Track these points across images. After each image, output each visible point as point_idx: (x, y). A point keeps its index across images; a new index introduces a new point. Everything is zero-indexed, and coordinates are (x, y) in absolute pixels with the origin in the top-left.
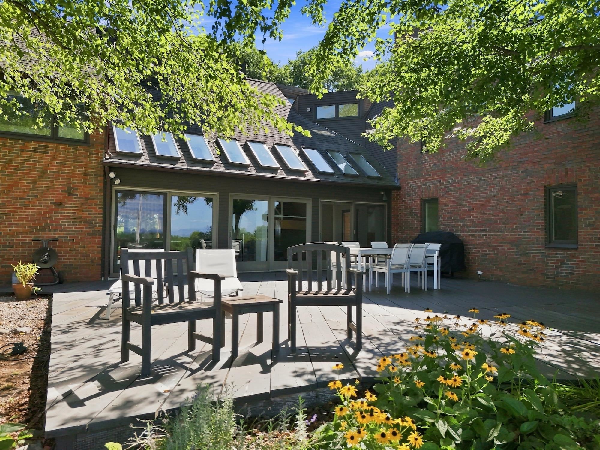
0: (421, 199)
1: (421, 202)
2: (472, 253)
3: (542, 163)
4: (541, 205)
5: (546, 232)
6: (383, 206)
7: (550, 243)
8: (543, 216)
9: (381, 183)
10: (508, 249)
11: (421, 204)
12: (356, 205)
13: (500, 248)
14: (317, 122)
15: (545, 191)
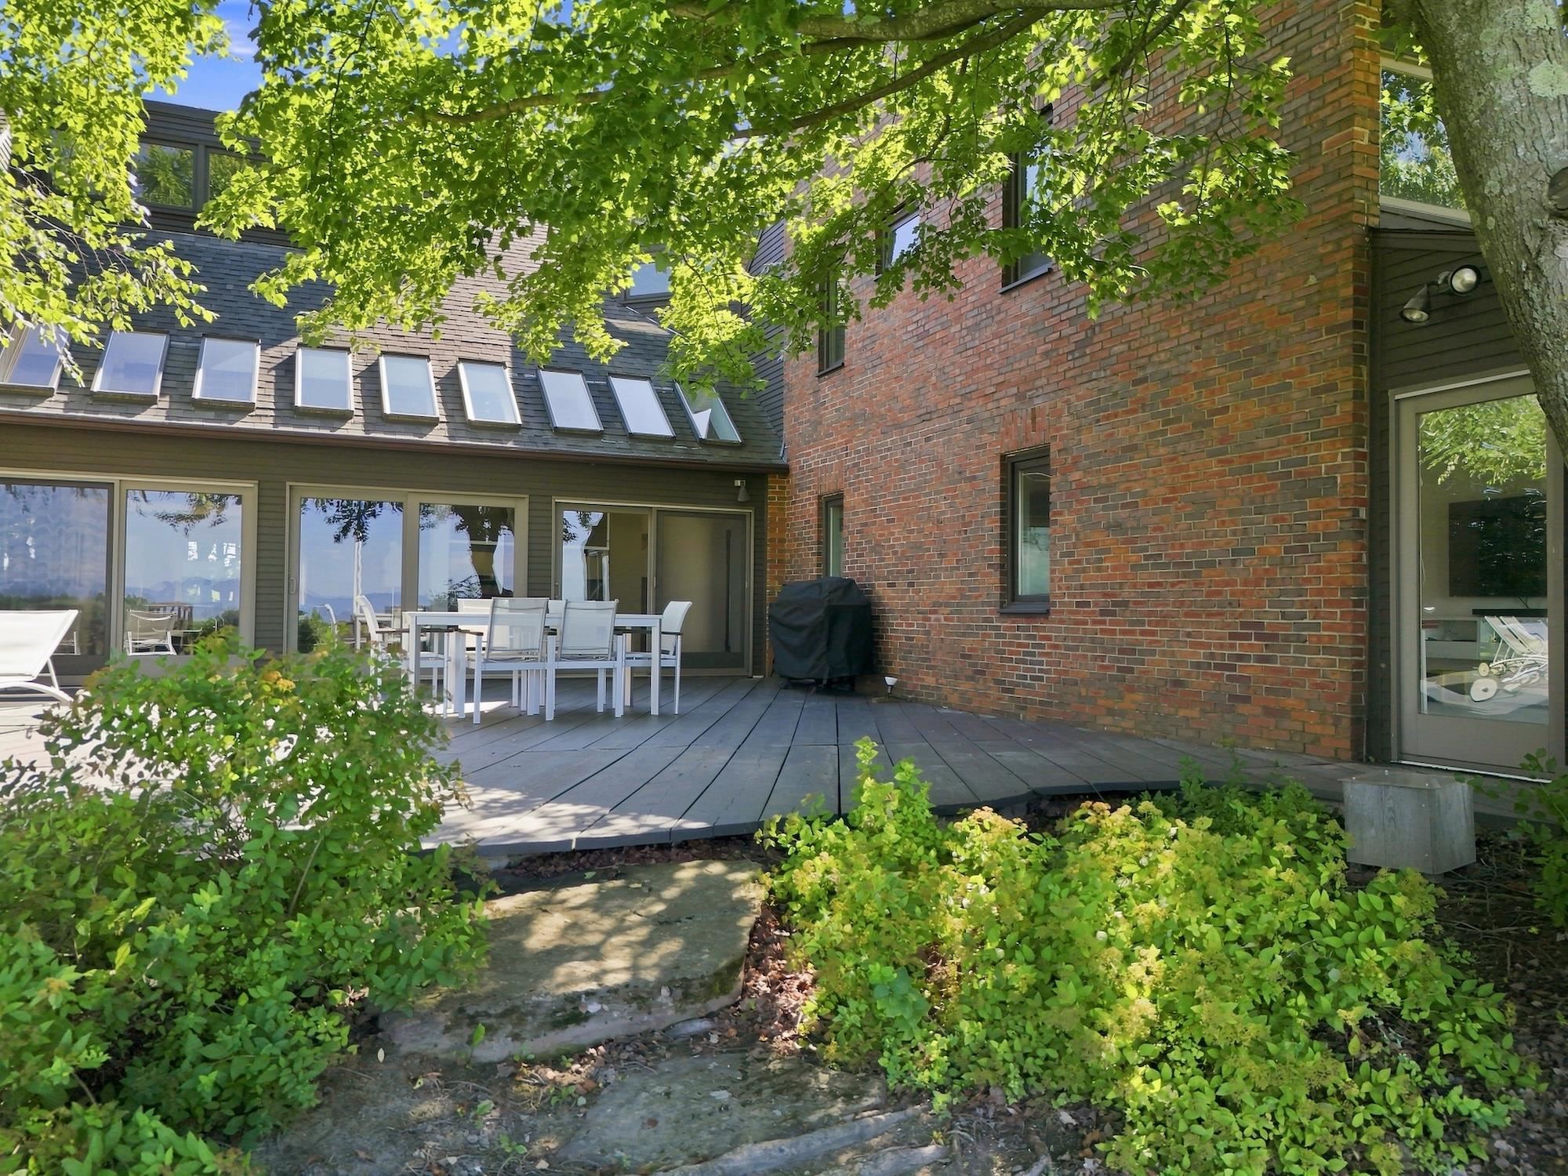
0: (819, 497)
1: (819, 504)
2: (893, 631)
3: (996, 396)
4: (994, 505)
5: (1002, 574)
6: (743, 517)
7: (1013, 600)
8: (997, 532)
9: (736, 458)
10: (946, 619)
11: (819, 508)
12: (659, 511)
13: (933, 617)
14: (630, 304)
15: (1003, 466)
